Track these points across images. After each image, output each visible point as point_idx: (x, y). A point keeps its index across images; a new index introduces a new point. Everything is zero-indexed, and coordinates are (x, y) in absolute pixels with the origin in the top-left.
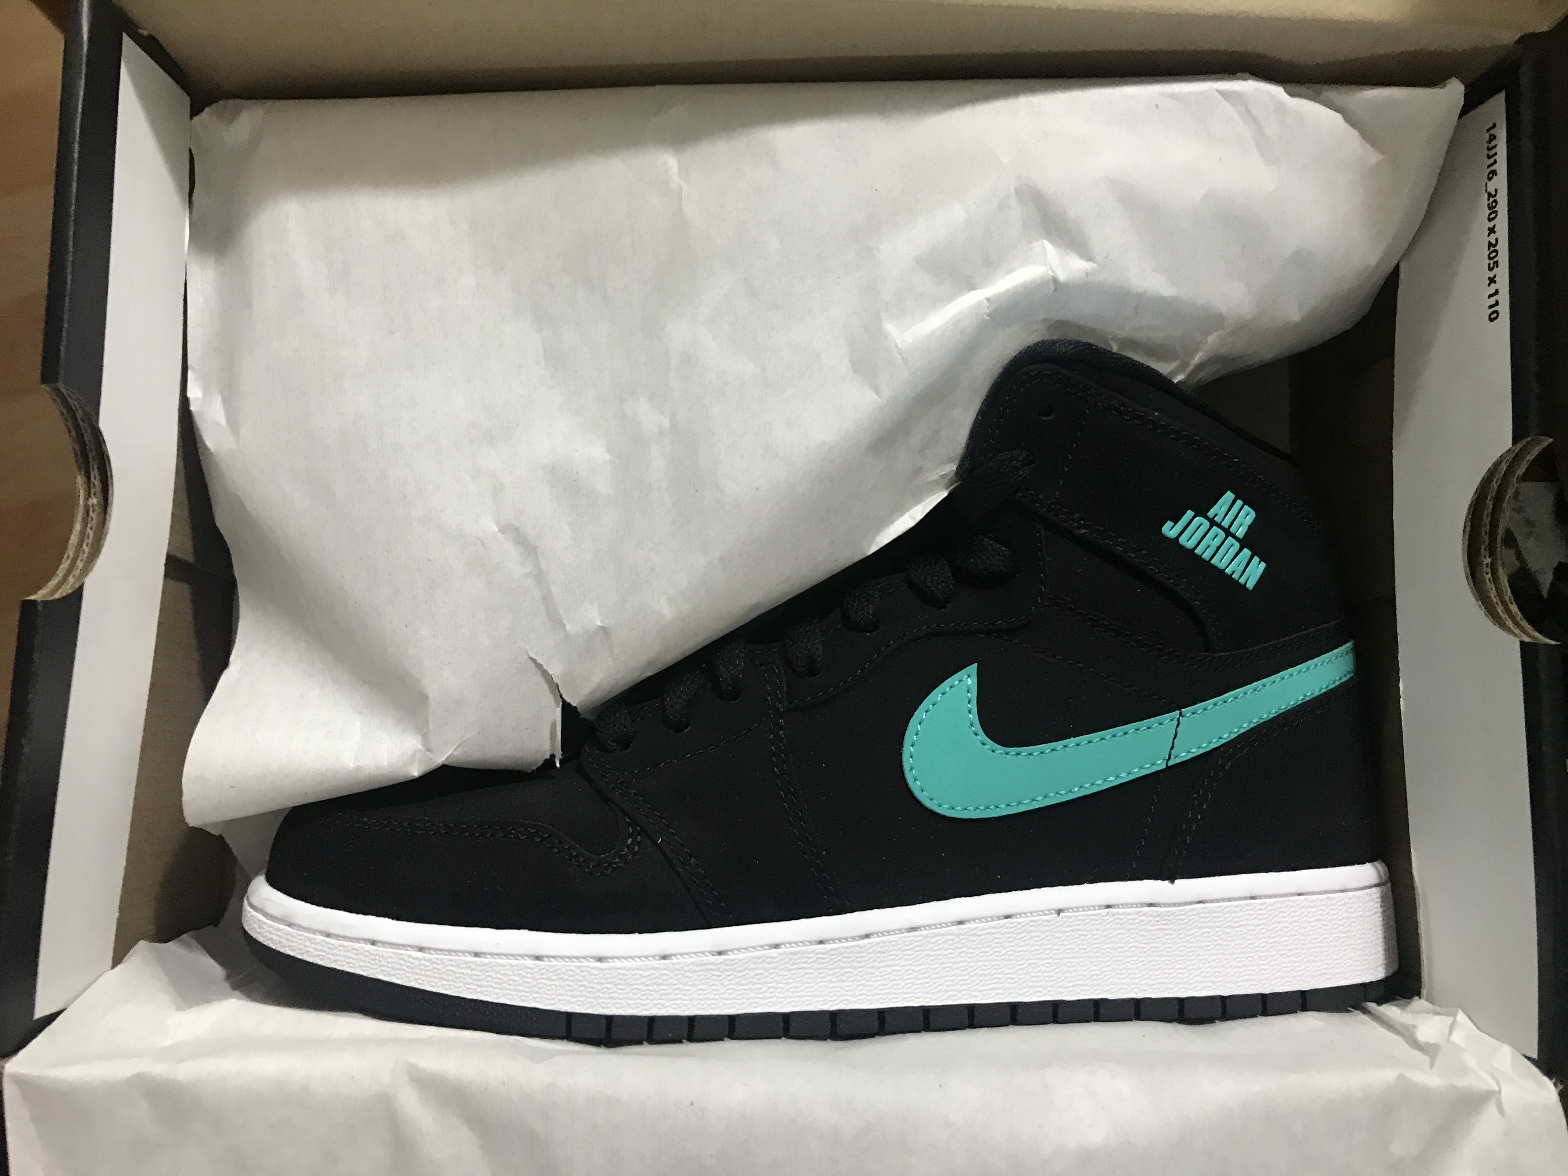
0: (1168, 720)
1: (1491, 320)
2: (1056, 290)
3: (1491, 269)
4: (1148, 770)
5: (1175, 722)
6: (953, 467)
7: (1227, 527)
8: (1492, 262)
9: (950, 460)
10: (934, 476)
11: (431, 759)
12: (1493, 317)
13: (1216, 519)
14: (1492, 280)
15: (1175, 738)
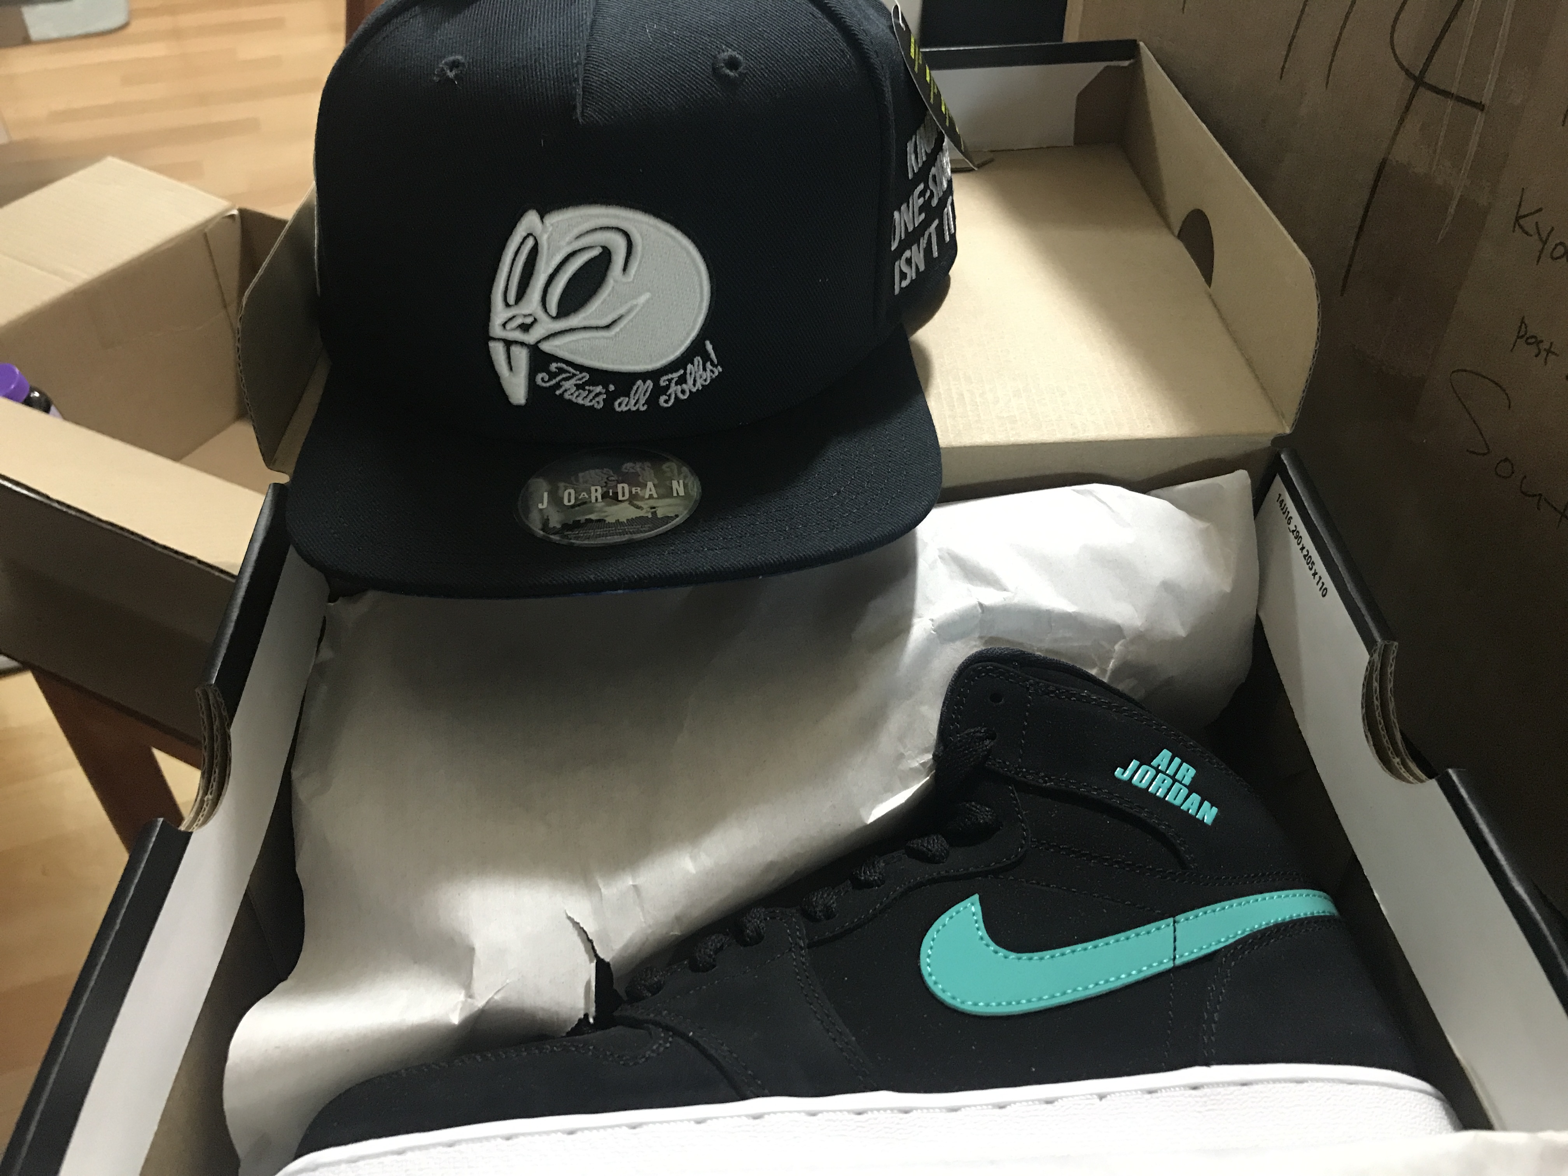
0: (1165, 926)
1: (1324, 596)
2: (983, 612)
3: (1311, 569)
4: (1156, 968)
5: (1172, 928)
6: (929, 756)
7: (1172, 774)
8: (1310, 565)
9: (926, 751)
10: (915, 764)
11: (472, 1004)
12: (1324, 592)
13: (1160, 768)
14: (1315, 574)
15: (1175, 941)
